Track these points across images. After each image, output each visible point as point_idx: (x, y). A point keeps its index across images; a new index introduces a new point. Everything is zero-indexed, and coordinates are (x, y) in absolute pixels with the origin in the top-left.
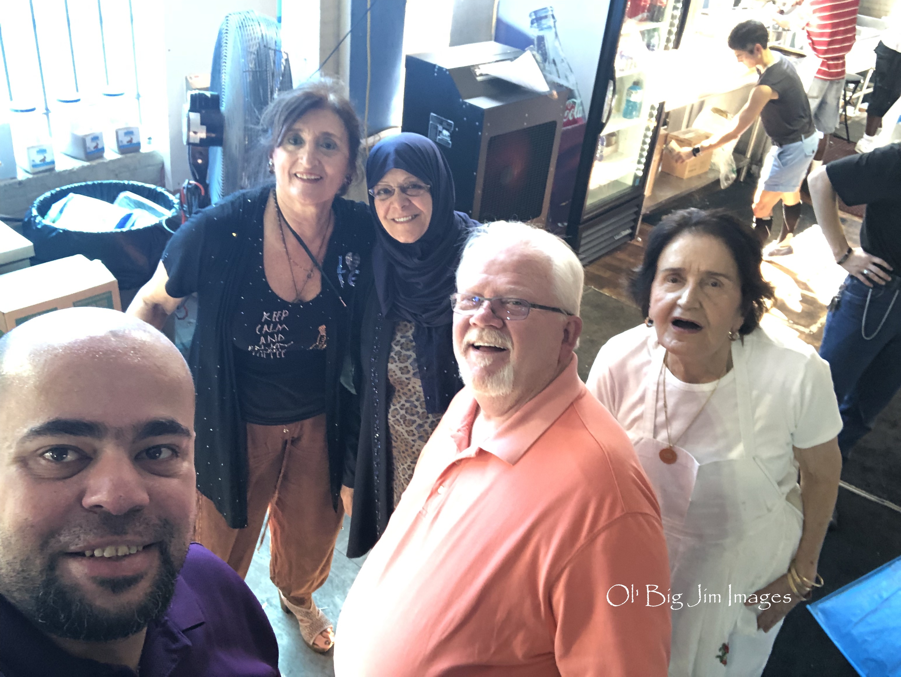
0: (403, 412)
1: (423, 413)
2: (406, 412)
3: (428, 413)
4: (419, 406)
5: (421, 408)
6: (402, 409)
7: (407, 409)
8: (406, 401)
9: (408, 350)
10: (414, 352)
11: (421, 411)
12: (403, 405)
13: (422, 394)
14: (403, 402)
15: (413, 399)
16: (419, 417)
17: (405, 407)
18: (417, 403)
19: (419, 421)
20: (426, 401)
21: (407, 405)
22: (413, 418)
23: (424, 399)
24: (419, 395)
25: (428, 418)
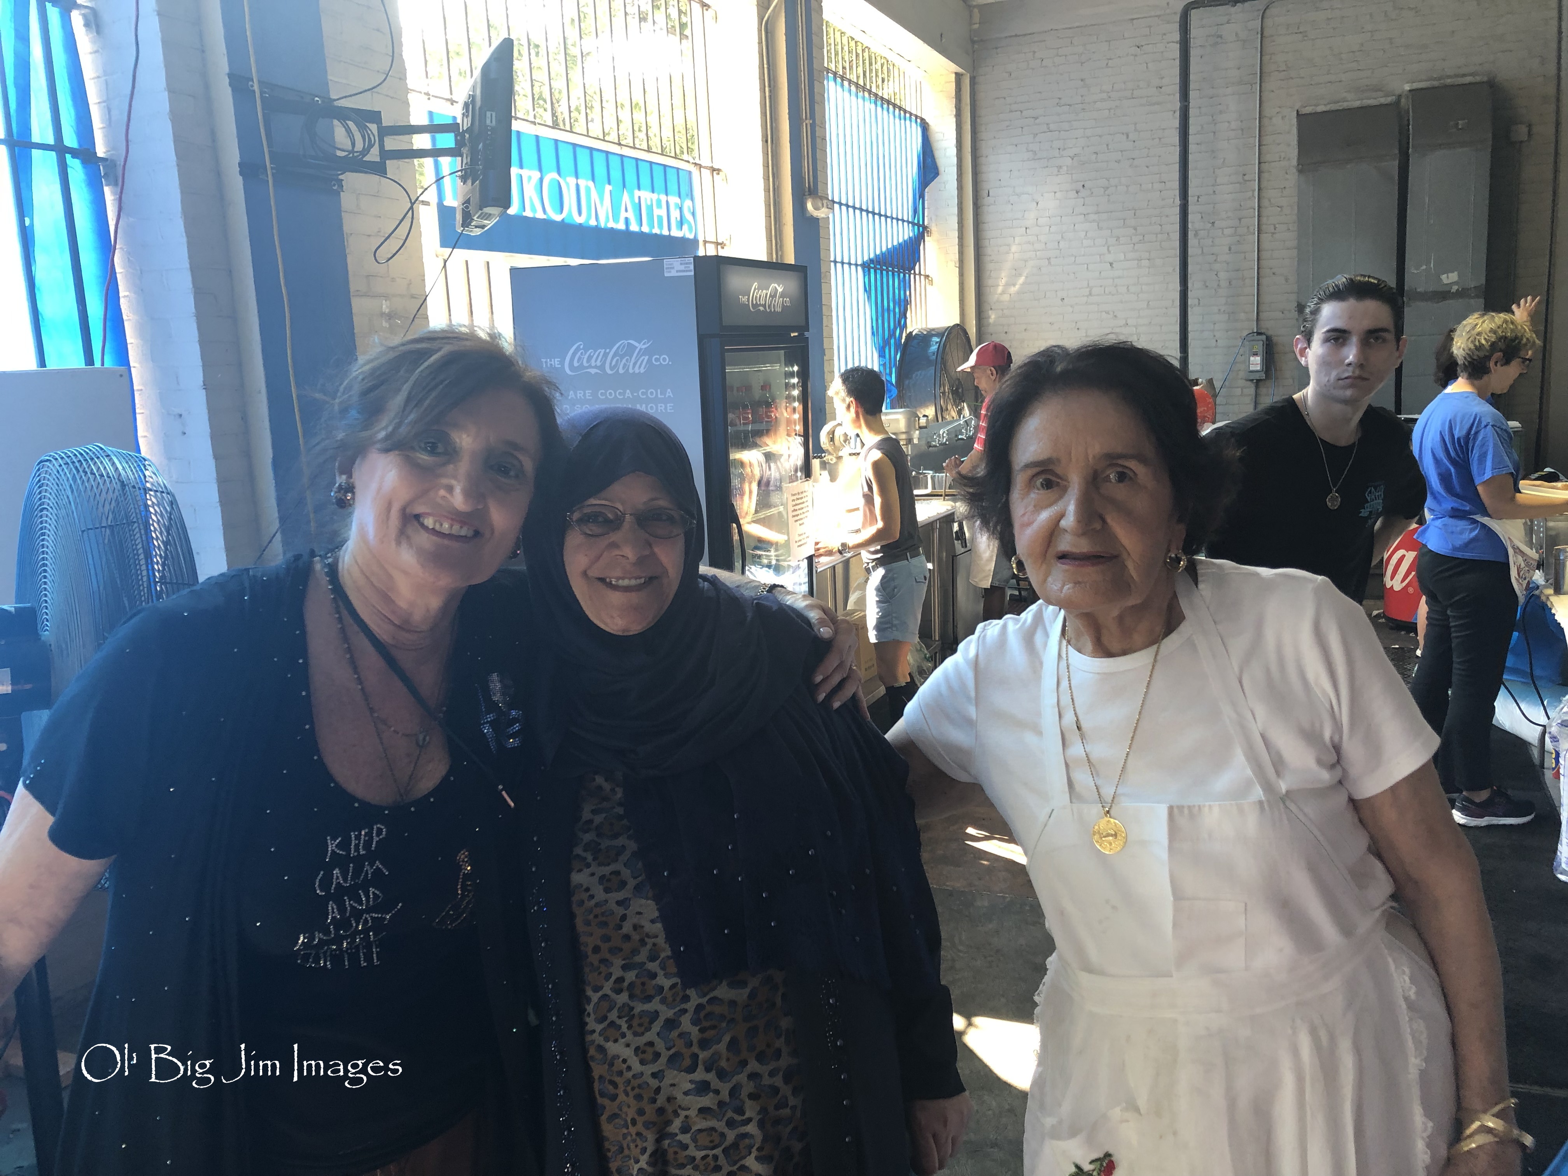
0: (623, 998)
1: (673, 986)
2: (631, 997)
3: (685, 986)
4: (661, 973)
5: (666, 976)
6: (619, 991)
7: (631, 985)
8: (625, 968)
9: (615, 836)
10: (629, 838)
11: (667, 983)
12: (620, 980)
13: (661, 940)
14: (617, 973)
15: (642, 957)
16: (663, 1001)
17: (626, 984)
18: (653, 966)
19: (667, 1013)
20: (676, 955)
21: (630, 976)
22: (648, 1007)
23: (669, 953)
24: (654, 945)
25: (686, 998)
